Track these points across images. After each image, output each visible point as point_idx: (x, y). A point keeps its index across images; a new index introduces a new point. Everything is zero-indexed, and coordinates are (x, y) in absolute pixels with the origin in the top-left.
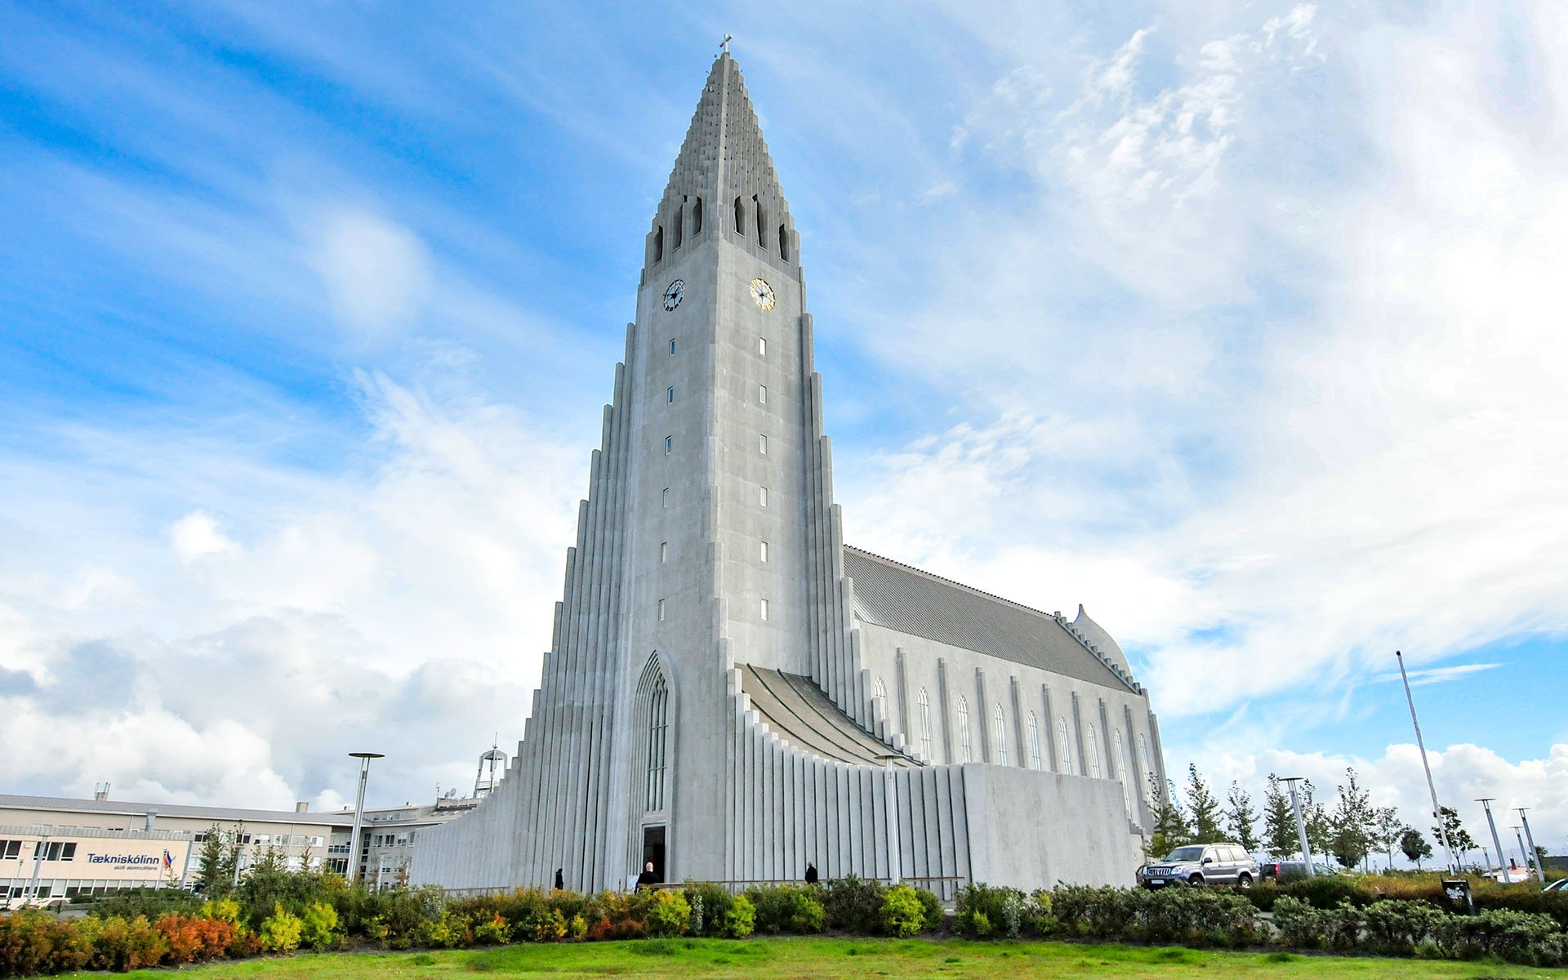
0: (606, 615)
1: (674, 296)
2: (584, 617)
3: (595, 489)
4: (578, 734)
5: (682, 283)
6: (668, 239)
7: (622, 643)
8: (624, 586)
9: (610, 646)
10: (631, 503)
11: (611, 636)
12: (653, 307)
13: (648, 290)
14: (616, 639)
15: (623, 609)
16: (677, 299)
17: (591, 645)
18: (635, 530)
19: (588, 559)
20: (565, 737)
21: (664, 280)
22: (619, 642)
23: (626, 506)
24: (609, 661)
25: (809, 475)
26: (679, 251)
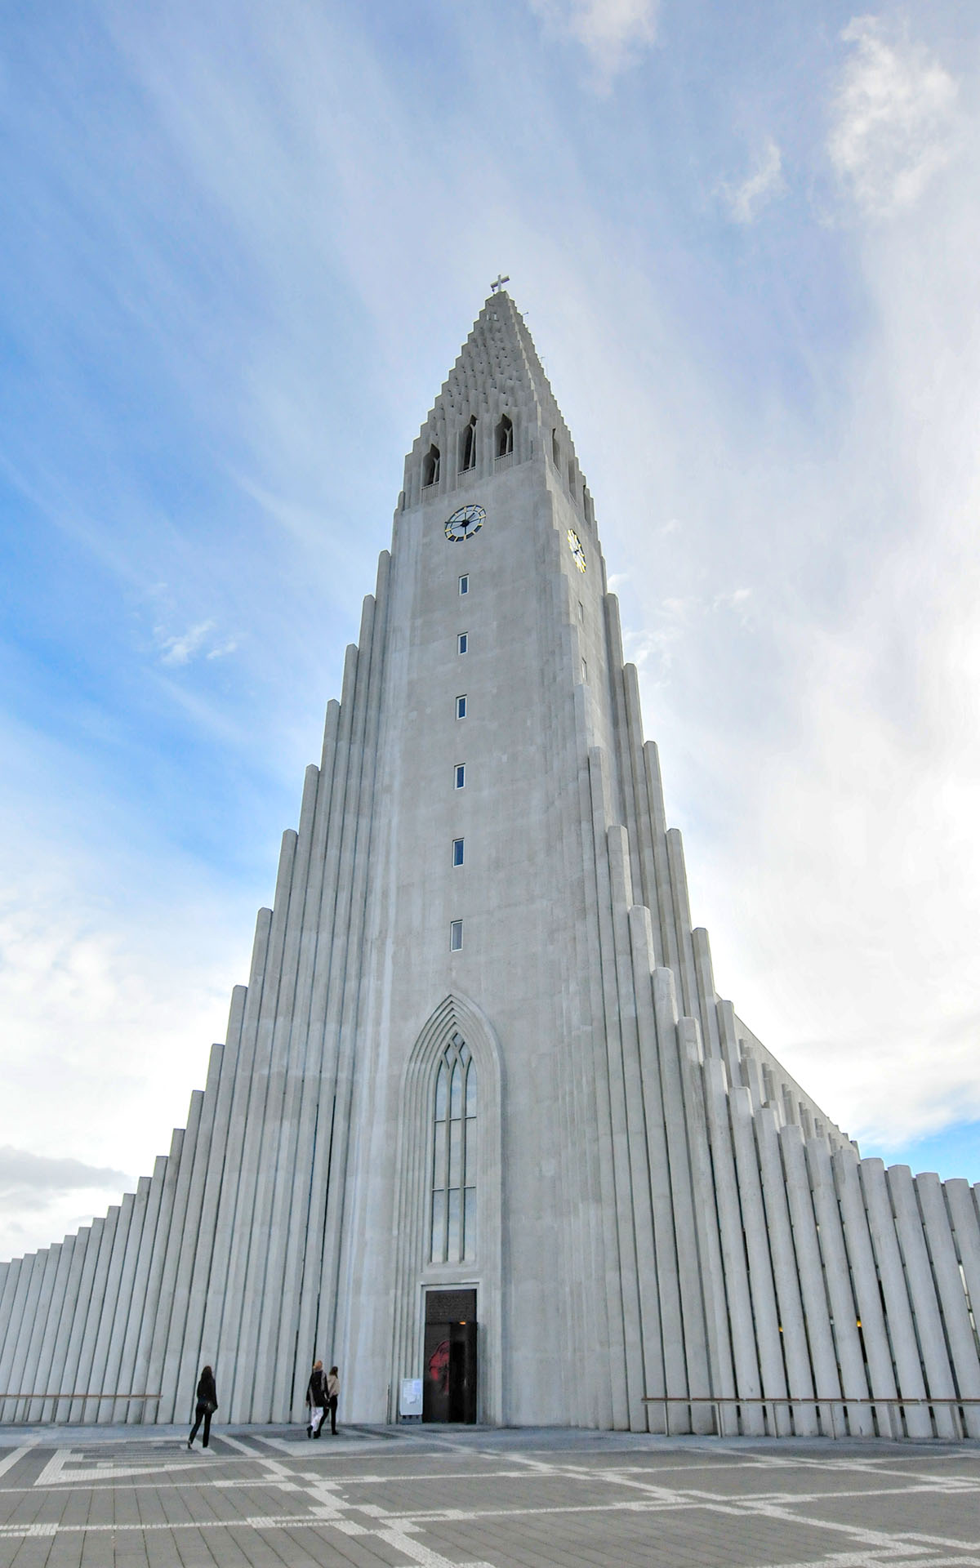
0: (345, 938)
1: (465, 524)
2: (309, 938)
3: (331, 752)
4: (295, 1121)
5: (479, 510)
6: (450, 460)
7: (370, 982)
8: (375, 898)
9: (352, 984)
10: (386, 780)
11: (353, 970)
12: (424, 535)
13: (416, 518)
14: (360, 976)
15: (373, 931)
16: (470, 529)
17: (322, 981)
18: (395, 821)
19: (318, 850)
20: (271, 1125)
21: (446, 504)
22: (365, 981)
23: (378, 786)
24: (351, 1010)
25: (628, 789)
26: (470, 474)
